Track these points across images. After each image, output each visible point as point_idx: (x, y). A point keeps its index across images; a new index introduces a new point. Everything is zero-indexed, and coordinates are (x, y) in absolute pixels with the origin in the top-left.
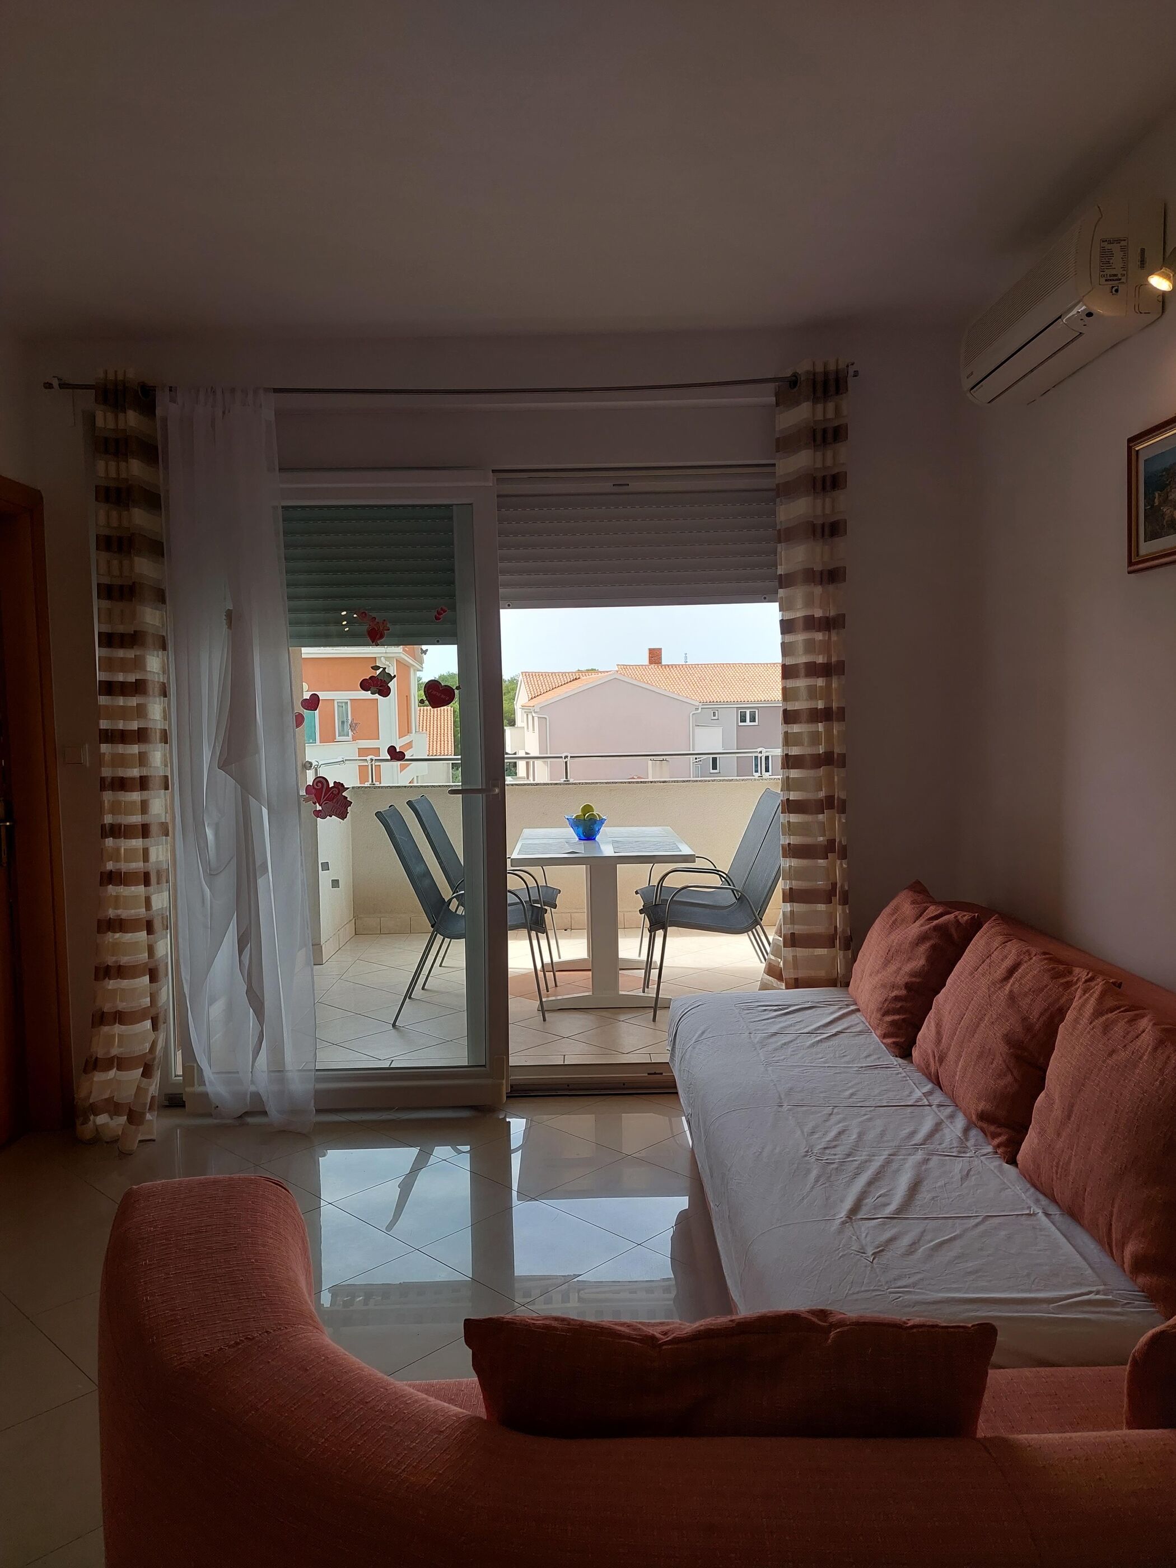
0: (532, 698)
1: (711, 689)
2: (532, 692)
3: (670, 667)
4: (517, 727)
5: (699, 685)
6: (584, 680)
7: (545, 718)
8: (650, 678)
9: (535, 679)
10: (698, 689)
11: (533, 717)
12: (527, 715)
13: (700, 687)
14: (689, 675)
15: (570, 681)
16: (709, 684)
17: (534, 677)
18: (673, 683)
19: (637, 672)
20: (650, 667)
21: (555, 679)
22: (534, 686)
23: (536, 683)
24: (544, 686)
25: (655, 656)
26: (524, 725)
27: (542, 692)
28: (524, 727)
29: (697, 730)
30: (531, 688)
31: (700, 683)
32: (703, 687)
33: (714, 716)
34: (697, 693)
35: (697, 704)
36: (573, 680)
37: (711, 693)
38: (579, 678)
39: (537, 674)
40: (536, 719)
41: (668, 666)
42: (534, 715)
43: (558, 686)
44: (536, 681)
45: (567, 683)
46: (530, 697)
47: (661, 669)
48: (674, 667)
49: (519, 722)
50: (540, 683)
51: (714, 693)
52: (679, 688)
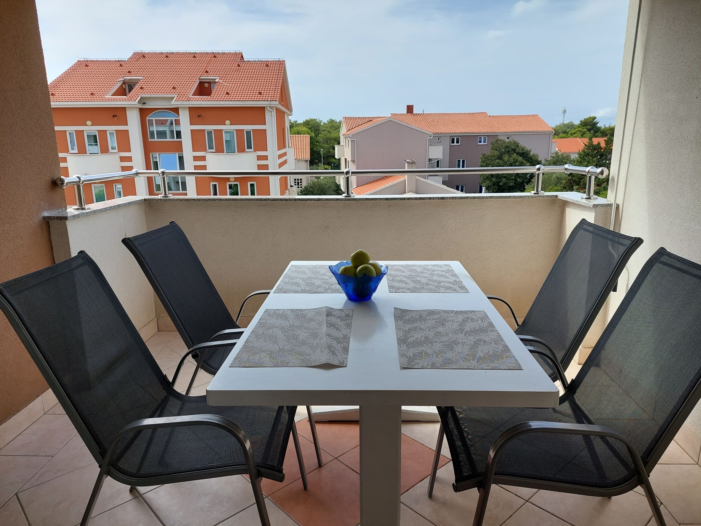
0: (348, 130)
1: (438, 126)
2: (348, 128)
3: (417, 115)
4: (341, 145)
5: (431, 124)
6: (374, 121)
7: (355, 141)
8: (407, 120)
9: (350, 121)
10: (431, 126)
11: (348, 140)
12: (346, 139)
13: (432, 125)
14: (427, 119)
15: (367, 122)
16: (436, 124)
17: (350, 119)
18: (419, 123)
19: (401, 117)
20: (407, 115)
21: (360, 121)
22: (349, 124)
23: (350, 123)
24: (354, 124)
25: (410, 109)
26: (344, 144)
27: (353, 127)
28: (344, 145)
29: (430, 147)
30: (348, 125)
31: (432, 123)
32: (434, 125)
33: (439, 140)
34: (431, 129)
35: (431, 134)
36: (369, 121)
37: (437, 128)
38: (372, 120)
39: (353, 118)
40: (350, 141)
41: (417, 114)
42: (349, 139)
43: (361, 124)
44: (350, 122)
45: (366, 123)
46: (347, 130)
47: (413, 116)
48: (419, 115)
49: (342, 143)
50: (352, 123)
51: (439, 128)
52: (422, 125)
